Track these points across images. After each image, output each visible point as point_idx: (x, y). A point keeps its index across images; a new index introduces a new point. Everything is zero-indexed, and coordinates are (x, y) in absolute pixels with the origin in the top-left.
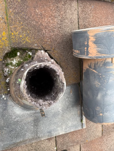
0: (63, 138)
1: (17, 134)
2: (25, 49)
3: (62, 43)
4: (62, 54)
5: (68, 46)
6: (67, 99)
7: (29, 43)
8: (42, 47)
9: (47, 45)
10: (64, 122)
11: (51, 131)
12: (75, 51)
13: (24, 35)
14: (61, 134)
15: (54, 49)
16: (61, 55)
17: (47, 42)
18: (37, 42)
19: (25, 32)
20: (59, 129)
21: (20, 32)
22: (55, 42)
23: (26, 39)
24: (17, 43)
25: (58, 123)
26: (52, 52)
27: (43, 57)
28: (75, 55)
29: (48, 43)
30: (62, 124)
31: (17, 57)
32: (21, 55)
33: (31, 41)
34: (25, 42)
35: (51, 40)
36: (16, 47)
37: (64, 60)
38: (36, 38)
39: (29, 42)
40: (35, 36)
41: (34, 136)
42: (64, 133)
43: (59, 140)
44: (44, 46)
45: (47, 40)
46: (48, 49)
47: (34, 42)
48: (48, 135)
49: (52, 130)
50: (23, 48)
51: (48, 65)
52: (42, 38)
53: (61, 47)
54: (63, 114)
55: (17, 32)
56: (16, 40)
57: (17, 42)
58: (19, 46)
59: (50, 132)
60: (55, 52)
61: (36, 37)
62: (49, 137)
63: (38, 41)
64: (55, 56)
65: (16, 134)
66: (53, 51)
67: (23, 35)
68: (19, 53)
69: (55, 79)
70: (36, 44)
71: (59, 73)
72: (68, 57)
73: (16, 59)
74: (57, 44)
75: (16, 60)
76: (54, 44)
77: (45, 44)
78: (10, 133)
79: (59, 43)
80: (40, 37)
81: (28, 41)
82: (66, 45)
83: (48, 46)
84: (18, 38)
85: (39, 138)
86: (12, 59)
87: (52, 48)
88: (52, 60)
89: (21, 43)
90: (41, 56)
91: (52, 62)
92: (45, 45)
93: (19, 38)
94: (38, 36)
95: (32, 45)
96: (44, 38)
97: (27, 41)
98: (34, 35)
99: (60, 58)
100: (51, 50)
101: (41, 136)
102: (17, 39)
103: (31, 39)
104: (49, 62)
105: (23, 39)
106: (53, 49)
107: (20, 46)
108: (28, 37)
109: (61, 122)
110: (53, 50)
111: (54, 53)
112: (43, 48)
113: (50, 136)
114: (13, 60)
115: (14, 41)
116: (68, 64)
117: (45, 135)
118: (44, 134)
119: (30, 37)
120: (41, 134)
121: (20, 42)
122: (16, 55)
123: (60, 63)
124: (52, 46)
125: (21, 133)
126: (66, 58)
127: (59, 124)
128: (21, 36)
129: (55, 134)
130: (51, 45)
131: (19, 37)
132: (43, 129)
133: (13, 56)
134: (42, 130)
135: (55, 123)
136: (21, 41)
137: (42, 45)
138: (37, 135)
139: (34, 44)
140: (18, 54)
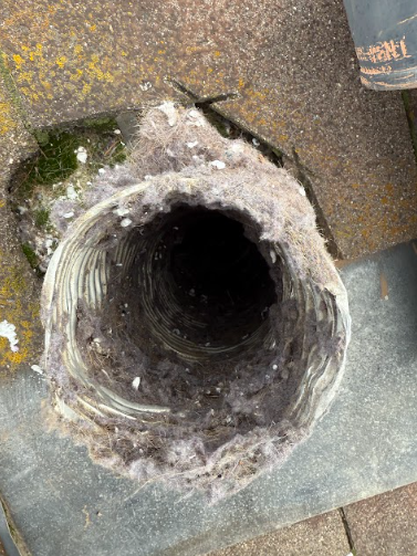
0: (379, 510)
1: (161, 513)
2: (100, 122)
3: (285, 38)
4: (296, 98)
5: (320, 49)
6: (367, 330)
7: (110, 87)
8: (183, 89)
9: (204, 69)
10: (372, 439)
11: (313, 484)
12: (373, 50)
13: (76, 51)
14: (364, 495)
15: (247, 86)
16: (294, 105)
17: (199, 54)
18: (150, 70)
19: (74, 36)
20: (349, 472)
21: (51, 42)
22: (244, 47)
23: (92, 66)
24: (49, 101)
25: (342, 447)
26: (241, 102)
27: (174, 139)
28: (377, 79)
29: (206, 58)
30: (361, 452)
31: (79, 173)
32: (94, 157)
33: (117, 73)
34: (87, 88)
35: (222, 38)
36: (50, 123)
37: (316, 131)
38: (139, 52)
39: (110, 79)
40: (131, 42)
41: (237, 513)
42: (378, 490)
43: (360, 521)
44: (189, 83)
45: (199, 44)
46: (216, 94)
47: (134, 75)
48: (304, 507)
49: (319, 480)
50: (89, 123)
51: (188, 190)
52: (172, 40)
53: (284, 61)
54: (360, 399)
55: (39, 46)
56: (43, 89)
57: (50, 97)
58: (65, 114)
59: (309, 492)
60: (258, 98)
61: (137, 47)
62: (310, 516)
63: (151, 62)
64: (256, 119)
65: (154, 513)
66: (246, 97)
67: (72, 50)
68: (81, 149)
69: (273, 255)
70: (144, 82)
71: (279, 227)
72: (336, 107)
73: (75, 183)
74: (257, 53)
75: (76, 189)
76: (243, 56)
77: (191, 67)
78: (131, 514)
79: (267, 44)
80: (159, 36)
81: (101, 76)
82: (310, 41)
83: (212, 75)
84: (47, 75)
85: (261, 521)
86: (60, 188)
87: (232, 81)
88: (238, 147)
89: (69, 95)
90: (165, 138)
91: (236, 159)
92: (193, 73)
93: (53, 74)
94: (148, 38)
95: (128, 94)
96: (178, 39)
97: (96, 80)
98: (124, 39)
99: (288, 125)
100: (231, 95)
101: (272, 513)
102: (46, 83)
103: (116, 60)
104: (215, 163)
105: (74, 72)
106: (242, 83)
107: (71, 113)
108: (95, 57)
109: (355, 438)
110: (242, 93)
111: (250, 108)
112: (189, 93)
113: (312, 510)
114: (64, 192)
115: (36, 97)
116: (343, 149)
117: (286, 506)
118: (283, 502)
119: (105, 54)
120: (267, 503)
121: (66, 90)
122: (71, 163)
123: (295, 154)
124: (235, 72)
125: (178, 509)
126: (326, 118)
127: (349, 449)
128: (62, 61)
129: (333, 500)
130: (226, 66)
131: (55, 68)
132: (271, 482)
133: (58, 174)
134: (269, 488)
135: (326, 447)
136: (71, 87)
137: (177, 79)
138: (249, 510)
139: (136, 85)
140: (82, 155)
